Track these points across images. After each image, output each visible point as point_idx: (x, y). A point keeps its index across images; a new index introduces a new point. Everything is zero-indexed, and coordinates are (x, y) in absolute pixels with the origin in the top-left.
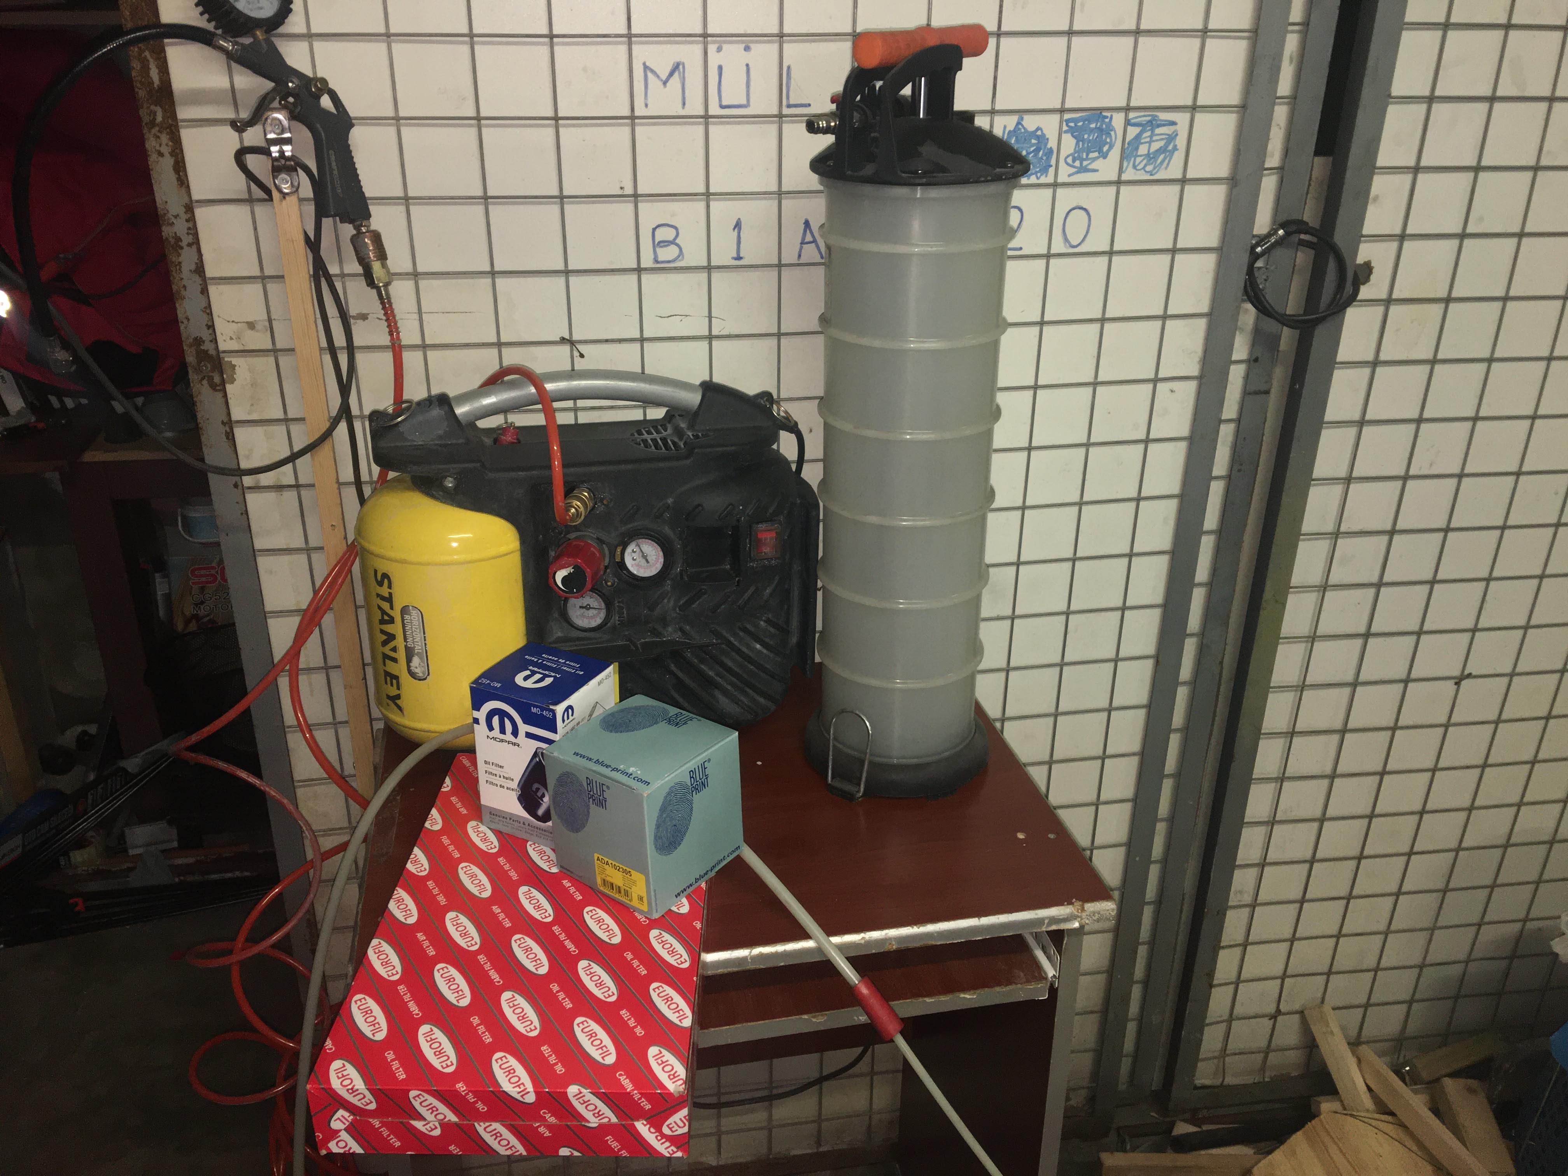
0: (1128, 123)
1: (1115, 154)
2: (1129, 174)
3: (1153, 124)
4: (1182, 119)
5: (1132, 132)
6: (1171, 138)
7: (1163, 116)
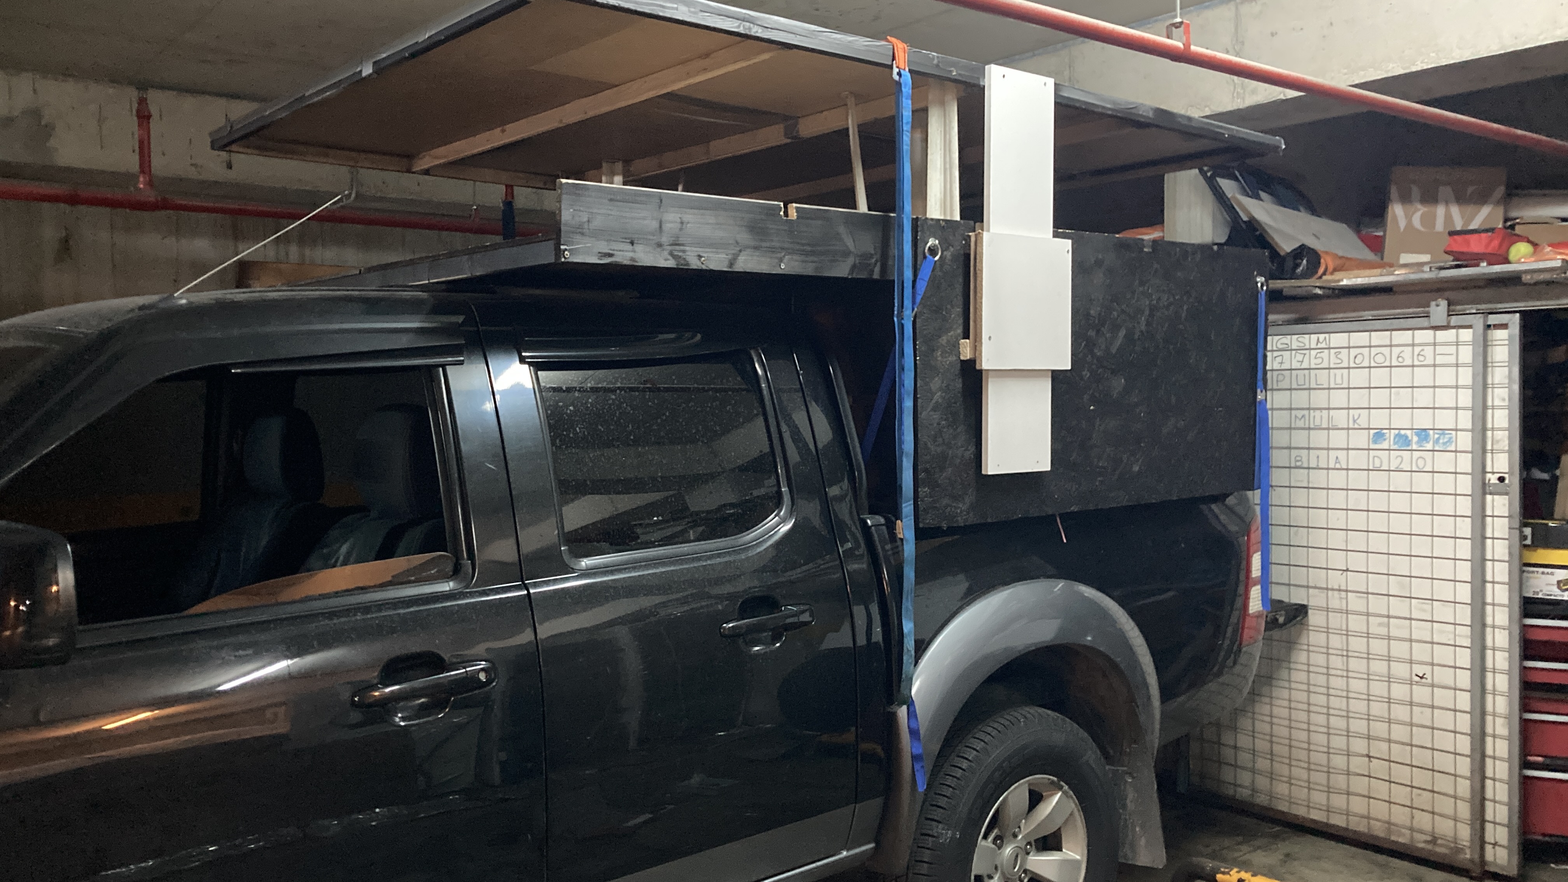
0: (1434, 434)
1: (1431, 442)
2: (1437, 448)
3: (1444, 434)
4: (1454, 433)
5: (1437, 436)
6: (1451, 438)
7: (1447, 432)
